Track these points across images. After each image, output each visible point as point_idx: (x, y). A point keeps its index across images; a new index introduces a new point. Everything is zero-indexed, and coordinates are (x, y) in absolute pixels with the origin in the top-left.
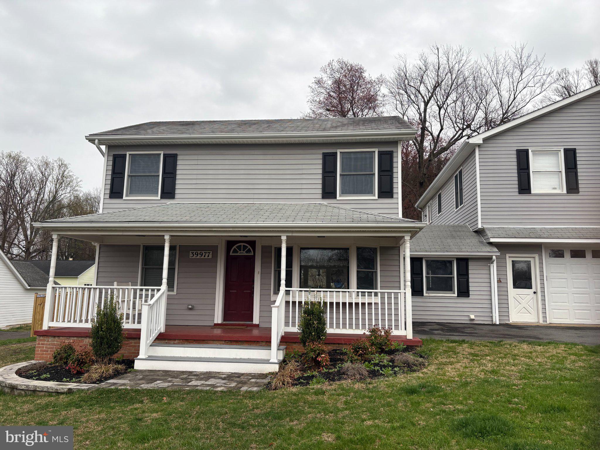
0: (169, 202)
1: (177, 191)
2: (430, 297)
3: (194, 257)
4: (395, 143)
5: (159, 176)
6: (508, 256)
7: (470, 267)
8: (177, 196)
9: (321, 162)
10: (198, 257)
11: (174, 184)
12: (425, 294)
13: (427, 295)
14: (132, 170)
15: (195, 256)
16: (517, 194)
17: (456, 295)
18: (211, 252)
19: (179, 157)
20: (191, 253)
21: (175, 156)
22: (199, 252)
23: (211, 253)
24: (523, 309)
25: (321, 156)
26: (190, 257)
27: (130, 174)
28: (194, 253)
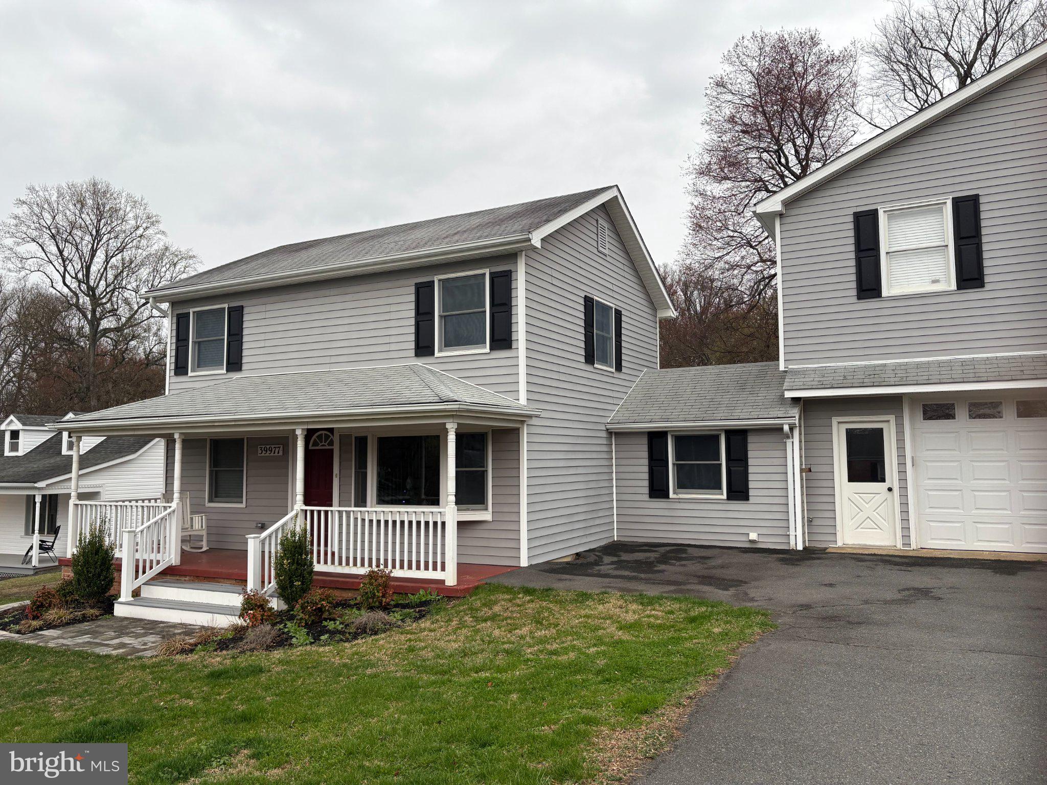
0: (235, 376)
1: (244, 360)
2: (679, 501)
3: (263, 455)
4: (512, 256)
5: (224, 339)
6: (835, 421)
7: (750, 447)
8: (244, 367)
9: (412, 298)
10: (267, 454)
11: (241, 350)
12: (671, 495)
13: (675, 496)
14: (198, 333)
15: (264, 452)
16: (854, 300)
17: (725, 496)
18: (282, 446)
19: (246, 311)
20: (259, 449)
21: (241, 308)
22: (268, 447)
23: (281, 448)
24: (866, 522)
25: (412, 290)
26: (259, 455)
27: (195, 340)
28: (263, 449)
